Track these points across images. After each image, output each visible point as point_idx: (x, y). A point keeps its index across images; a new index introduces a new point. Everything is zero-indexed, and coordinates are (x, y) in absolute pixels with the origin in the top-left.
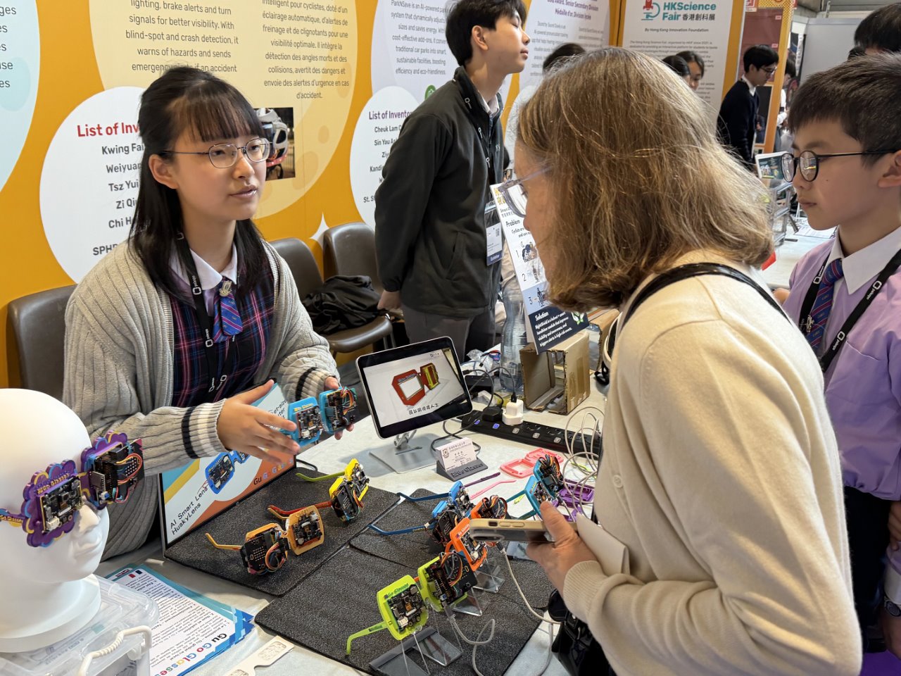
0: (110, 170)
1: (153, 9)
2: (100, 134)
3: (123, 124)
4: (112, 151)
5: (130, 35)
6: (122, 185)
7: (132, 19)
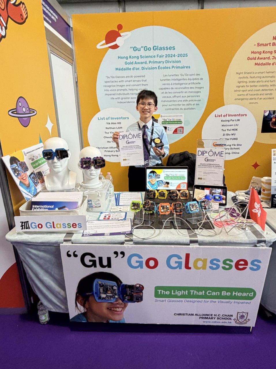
0: (223, 126)
1: (245, 83)
2: (221, 117)
3: (229, 114)
4: (224, 121)
5: (235, 91)
6: (225, 130)
7: (237, 87)
